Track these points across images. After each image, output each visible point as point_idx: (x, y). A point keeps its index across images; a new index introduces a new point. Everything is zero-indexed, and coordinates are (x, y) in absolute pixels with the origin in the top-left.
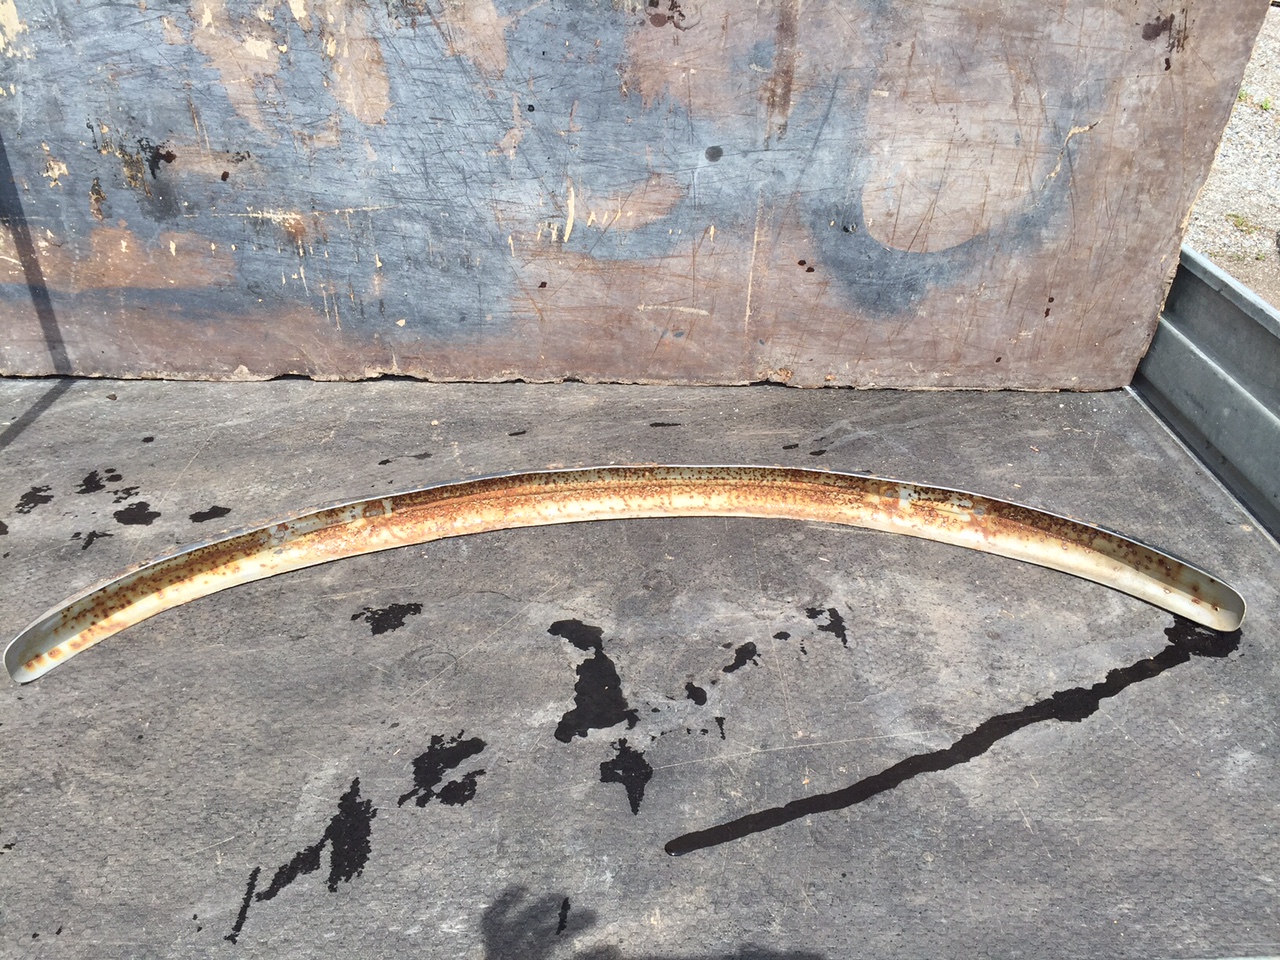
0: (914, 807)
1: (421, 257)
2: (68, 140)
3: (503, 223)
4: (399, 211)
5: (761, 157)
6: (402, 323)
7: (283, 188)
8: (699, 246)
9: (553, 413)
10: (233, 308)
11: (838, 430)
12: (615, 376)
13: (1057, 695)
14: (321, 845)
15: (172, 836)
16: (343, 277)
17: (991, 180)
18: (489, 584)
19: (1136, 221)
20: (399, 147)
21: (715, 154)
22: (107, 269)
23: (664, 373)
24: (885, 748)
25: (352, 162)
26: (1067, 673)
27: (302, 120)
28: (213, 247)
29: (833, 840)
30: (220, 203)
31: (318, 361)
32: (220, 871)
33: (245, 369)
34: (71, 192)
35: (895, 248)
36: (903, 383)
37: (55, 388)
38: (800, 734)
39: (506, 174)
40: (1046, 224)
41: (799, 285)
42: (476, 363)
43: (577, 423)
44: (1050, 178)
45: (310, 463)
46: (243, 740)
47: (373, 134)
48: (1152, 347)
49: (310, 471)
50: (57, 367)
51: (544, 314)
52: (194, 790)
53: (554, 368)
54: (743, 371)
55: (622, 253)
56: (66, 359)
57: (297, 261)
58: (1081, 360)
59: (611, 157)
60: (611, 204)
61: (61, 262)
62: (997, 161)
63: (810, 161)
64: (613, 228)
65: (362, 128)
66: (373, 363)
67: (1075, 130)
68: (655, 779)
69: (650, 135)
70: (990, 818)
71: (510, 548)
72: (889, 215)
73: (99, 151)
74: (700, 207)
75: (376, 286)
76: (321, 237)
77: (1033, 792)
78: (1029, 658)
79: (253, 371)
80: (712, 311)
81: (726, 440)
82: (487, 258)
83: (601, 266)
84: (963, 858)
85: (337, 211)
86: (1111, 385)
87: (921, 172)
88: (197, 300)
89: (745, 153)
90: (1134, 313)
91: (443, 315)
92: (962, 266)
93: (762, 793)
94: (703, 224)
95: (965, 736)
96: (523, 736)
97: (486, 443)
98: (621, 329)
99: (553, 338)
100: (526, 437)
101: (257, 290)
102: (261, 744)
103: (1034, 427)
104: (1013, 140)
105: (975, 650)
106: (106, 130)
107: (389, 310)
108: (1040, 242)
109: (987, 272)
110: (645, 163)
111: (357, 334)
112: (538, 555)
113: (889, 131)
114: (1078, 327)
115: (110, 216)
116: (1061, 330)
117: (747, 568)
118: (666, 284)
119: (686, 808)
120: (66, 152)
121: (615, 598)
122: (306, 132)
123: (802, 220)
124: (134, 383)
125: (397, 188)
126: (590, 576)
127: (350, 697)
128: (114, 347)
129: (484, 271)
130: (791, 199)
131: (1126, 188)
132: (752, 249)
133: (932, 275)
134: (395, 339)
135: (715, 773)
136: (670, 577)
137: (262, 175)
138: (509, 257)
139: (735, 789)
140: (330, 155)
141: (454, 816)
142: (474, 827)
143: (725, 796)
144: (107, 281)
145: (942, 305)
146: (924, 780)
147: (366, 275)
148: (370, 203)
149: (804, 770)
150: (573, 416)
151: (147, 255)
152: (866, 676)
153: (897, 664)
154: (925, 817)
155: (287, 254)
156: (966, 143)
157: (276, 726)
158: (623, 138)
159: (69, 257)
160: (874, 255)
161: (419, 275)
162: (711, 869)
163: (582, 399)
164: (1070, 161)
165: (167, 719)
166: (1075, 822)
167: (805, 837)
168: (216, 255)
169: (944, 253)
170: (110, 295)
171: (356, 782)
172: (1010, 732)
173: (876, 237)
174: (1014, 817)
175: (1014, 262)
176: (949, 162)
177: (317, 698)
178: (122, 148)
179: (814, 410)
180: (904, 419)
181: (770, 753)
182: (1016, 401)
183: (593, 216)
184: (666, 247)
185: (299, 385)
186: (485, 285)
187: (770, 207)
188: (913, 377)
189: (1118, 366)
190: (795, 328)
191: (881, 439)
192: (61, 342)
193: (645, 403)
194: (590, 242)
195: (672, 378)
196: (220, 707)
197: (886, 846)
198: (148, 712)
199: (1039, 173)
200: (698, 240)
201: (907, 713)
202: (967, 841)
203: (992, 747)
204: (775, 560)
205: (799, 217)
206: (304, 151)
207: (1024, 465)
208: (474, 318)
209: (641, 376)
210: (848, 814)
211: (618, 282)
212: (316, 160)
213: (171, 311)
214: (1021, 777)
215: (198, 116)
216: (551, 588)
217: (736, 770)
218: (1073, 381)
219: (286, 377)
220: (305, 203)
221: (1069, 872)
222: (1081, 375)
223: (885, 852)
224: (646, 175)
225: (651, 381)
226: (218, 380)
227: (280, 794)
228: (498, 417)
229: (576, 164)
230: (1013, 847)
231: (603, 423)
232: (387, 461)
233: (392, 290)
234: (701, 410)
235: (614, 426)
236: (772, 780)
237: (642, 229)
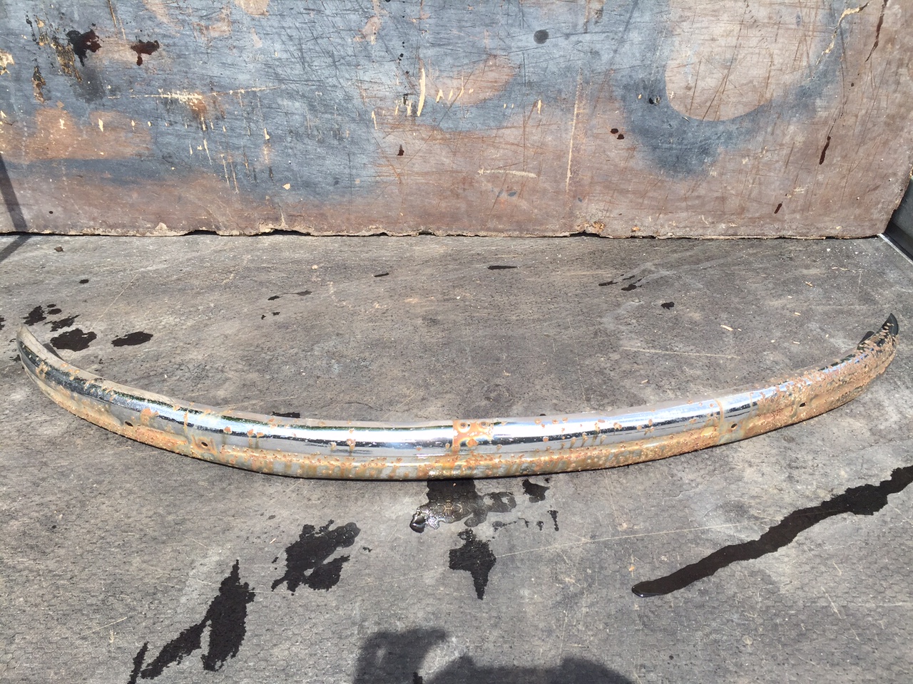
0: (731, 593)
1: (301, 130)
2: (12, 34)
3: (367, 100)
4: (282, 91)
5: (580, 39)
6: (287, 186)
7: (186, 72)
8: (529, 118)
9: (411, 259)
10: (152, 175)
11: (644, 271)
12: (461, 230)
13: (849, 490)
14: (203, 625)
15: (73, 617)
16: (238, 148)
17: (775, 56)
18: (355, 396)
19: (895, 91)
20: (279, 35)
21: (542, 37)
22: (50, 143)
23: (500, 227)
24: (701, 539)
25: (241, 49)
26: (856, 471)
27: (199, 13)
28: (133, 124)
29: (659, 624)
30: (137, 87)
31: (221, 219)
32: (112, 649)
33: (164, 226)
34: (17, 79)
35: (692, 116)
36: (696, 233)
37: (14, 242)
38: (625, 525)
39: (368, 57)
40: (820, 95)
41: (611, 151)
42: (348, 219)
43: (429, 267)
44: (825, 54)
45: (212, 299)
46: (141, 530)
47: (257, 24)
48: (904, 200)
49: (212, 305)
50: (16, 226)
51: (402, 177)
52: (95, 575)
53: (411, 223)
54: (565, 224)
55: (464, 125)
56: (23, 218)
57: (201, 134)
58: (845, 212)
59: (455, 41)
60: (455, 83)
61: (14, 138)
62: (780, 40)
63: (622, 41)
64: (458, 103)
65: (249, 19)
66: (266, 220)
67: (848, 12)
68: (497, 568)
69: (487, 21)
70: (801, 603)
71: (374, 367)
72: (688, 88)
73: (38, 43)
74: (530, 84)
75: (266, 156)
76: (219, 114)
77: (837, 579)
78: (821, 460)
79: (170, 228)
80: (539, 174)
81: (552, 279)
82: (355, 131)
83: (448, 136)
84: (779, 641)
85: (231, 92)
86: (869, 233)
87: (716, 50)
88: (123, 169)
89: (567, 36)
90: (890, 171)
91: (320, 179)
92: (749, 132)
93: (593, 580)
94: (532, 99)
95: (771, 528)
96: (382, 527)
97: (355, 283)
98: (464, 190)
99: (409, 198)
100: (387, 278)
101: (170, 160)
102: (156, 534)
103: (807, 267)
104: (794, 21)
105: (774, 451)
106: (42, 24)
107: (277, 176)
108: (814, 111)
109: (770, 138)
110: (483, 45)
111: (252, 197)
112: (397, 372)
113: (689, 14)
114: (843, 184)
115: (50, 99)
116: (829, 186)
117: (572, 382)
118: (501, 151)
119: (526, 592)
120: (11, 45)
121: (462, 408)
122: (203, 23)
123: (614, 94)
124: (77, 238)
125: (279, 71)
126: (440, 389)
127: (234, 493)
128: (60, 209)
129: (353, 142)
130: (606, 75)
131: (889, 63)
132: (572, 120)
133: (722, 140)
134: (282, 201)
135: (551, 560)
136: (508, 390)
137: (169, 61)
138: (372, 130)
139: (569, 576)
140: (224, 43)
141: (320, 599)
142: (338, 610)
143: (560, 582)
144: (51, 154)
145: (730, 166)
146: (738, 568)
147: (257, 146)
148: (258, 85)
149: (629, 558)
150: (426, 261)
151: (81, 131)
152: (679, 475)
153: (706, 465)
154: (742, 603)
155: (193, 129)
156: (755, 24)
157: (170, 518)
158: (464, 24)
159: (19, 133)
160: (674, 123)
161: (300, 146)
162: (550, 650)
163: (434, 247)
164: (842, 38)
165: (78, 511)
166: (877, 607)
167: (634, 621)
168: (136, 131)
169: (733, 121)
170: (54, 165)
171: (236, 568)
172: (812, 524)
173: (676, 108)
174: (822, 603)
175: (792, 128)
176: (740, 41)
177: (206, 493)
178: (55, 39)
179: (623, 255)
180: (698, 262)
181: (599, 543)
182: (791, 246)
183: (441, 94)
184: (501, 120)
185: (207, 239)
186: (354, 154)
187: (588, 83)
188: (704, 228)
189: (875, 217)
190: (607, 187)
191: (680, 277)
192: (17, 204)
193: (485, 250)
194: (439, 116)
195: (507, 230)
196: (124, 502)
197: (707, 630)
198: (62, 505)
199: (815, 51)
200: (527, 113)
201: (717, 507)
202: (781, 625)
203: (796, 538)
204: (595, 376)
205: (612, 92)
206: (202, 40)
207: (801, 297)
208: (345, 182)
209: (482, 229)
210: (672, 600)
211: (462, 150)
212: (212, 49)
213: (102, 178)
214: (825, 565)
215: (115, 11)
216: (408, 400)
217: (569, 558)
218: (837, 229)
219: (197, 232)
220: (205, 85)
221: (877, 654)
222: (844, 225)
223: (707, 635)
224: (484, 57)
225: (490, 233)
226: (143, 236)
227: (169, 579)
228: (366, 263)
229: (426, 48)
230: (824, 631)
231: (450, 267)
232: (276, 297)
233: (279, 158)
234: (531, 256)
235: (460, 269)
236: (601, 568)
237: (482, 104)
